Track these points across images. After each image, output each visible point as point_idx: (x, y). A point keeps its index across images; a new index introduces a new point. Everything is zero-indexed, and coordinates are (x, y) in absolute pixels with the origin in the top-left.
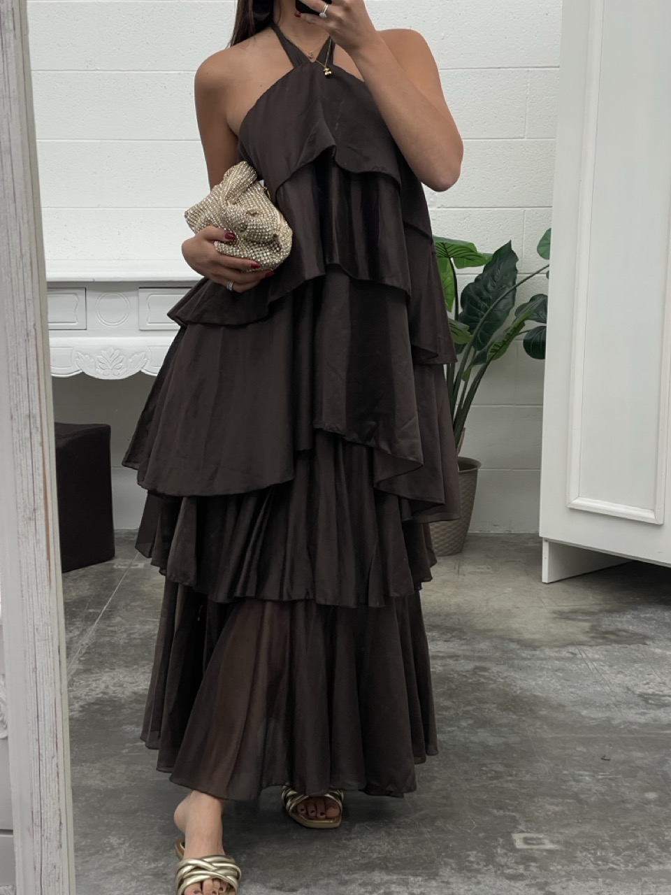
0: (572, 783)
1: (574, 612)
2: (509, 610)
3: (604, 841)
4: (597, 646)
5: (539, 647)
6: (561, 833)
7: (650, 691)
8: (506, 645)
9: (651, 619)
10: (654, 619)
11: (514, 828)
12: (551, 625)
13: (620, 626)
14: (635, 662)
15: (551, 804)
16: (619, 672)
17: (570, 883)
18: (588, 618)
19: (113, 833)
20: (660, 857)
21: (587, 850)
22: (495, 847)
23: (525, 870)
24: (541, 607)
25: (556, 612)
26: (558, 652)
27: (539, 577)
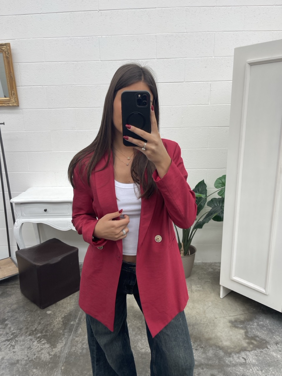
1: (236, 321)
2: (214, 321)
4: (251, 351)
5: (231, 354)
8: (218, 352)
9: (263, 326)
10: (265, 326)
12: (231, 333)
13: (254, 332)
18: (242, 326)
24: (224, 318)
25: (231, 322)
26: (238, 358)
27: (219, 295)
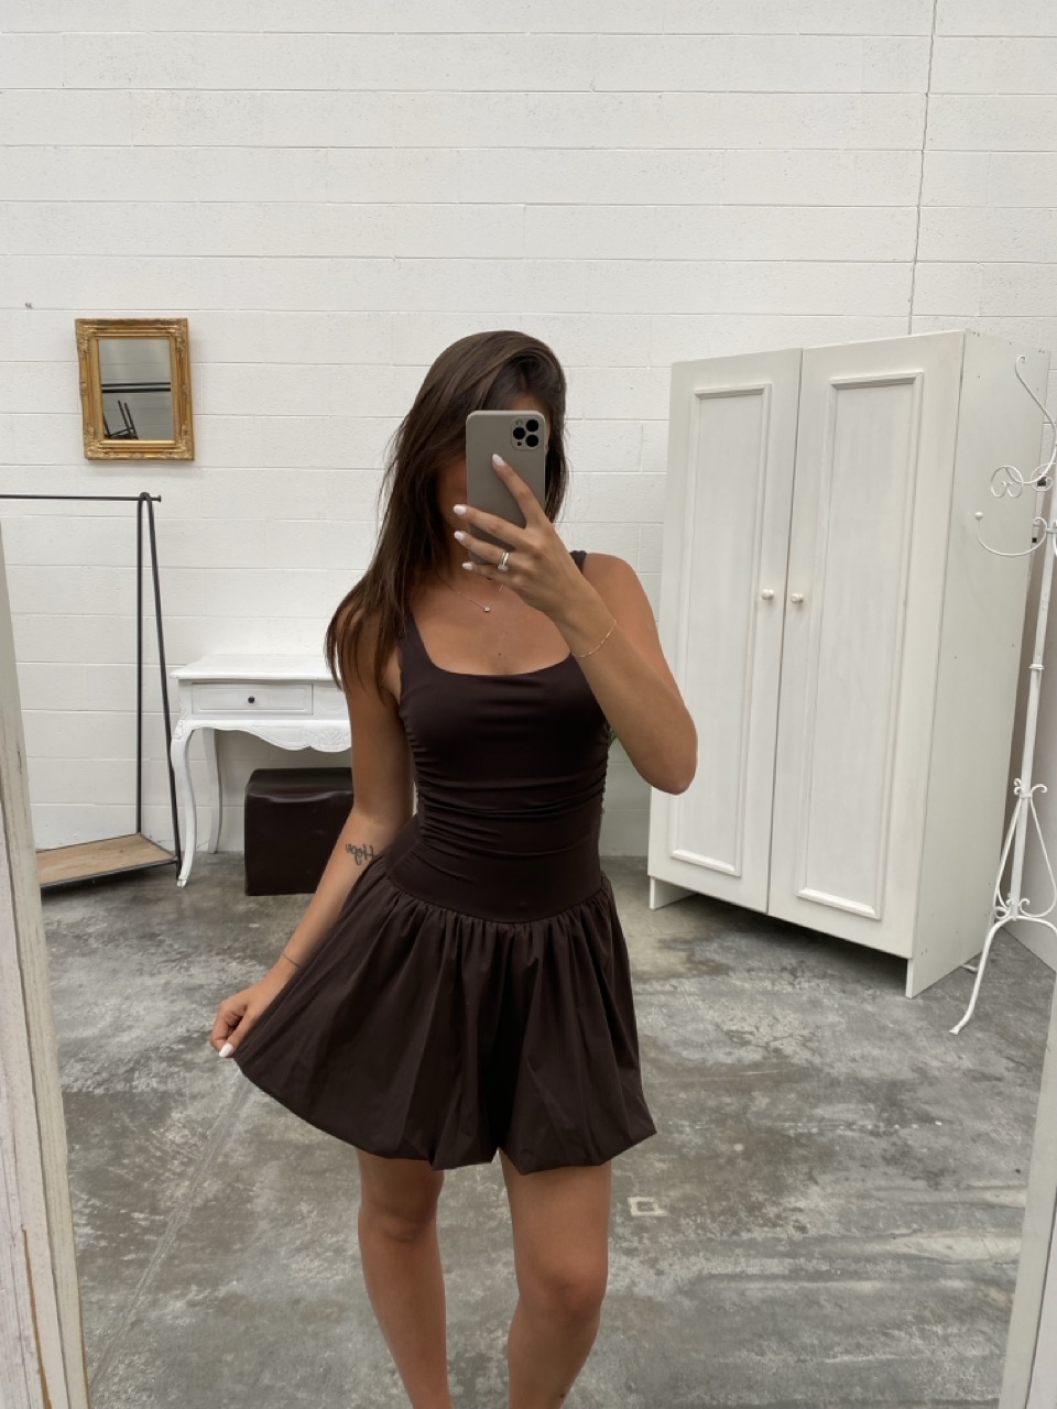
0: (676, 1135)
1: (674, 940)
3: (702, 1204)
4: (692, 978)
6: (668, 1196)
7: (734, 1028)
9: (727, 950)
11: (629, 1193)
12: (658, 955)
13: (708, 955)
14: (722, 994)
15: (659, 1160)
16: (710, 1007)
17: (675, 1259)
18: (685, 947)
19: (305, 1198)
20: (747, 1223)
21: (689, 1216)
22: (614, 1215)
23: (640, 1242)
24: (649, 936)
25: (660, 941)
26: (663, 985)
27: (648, 903)
